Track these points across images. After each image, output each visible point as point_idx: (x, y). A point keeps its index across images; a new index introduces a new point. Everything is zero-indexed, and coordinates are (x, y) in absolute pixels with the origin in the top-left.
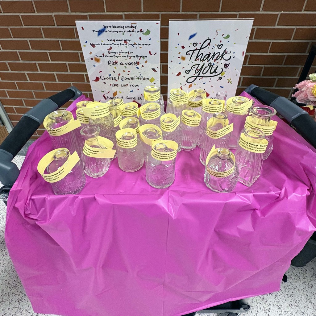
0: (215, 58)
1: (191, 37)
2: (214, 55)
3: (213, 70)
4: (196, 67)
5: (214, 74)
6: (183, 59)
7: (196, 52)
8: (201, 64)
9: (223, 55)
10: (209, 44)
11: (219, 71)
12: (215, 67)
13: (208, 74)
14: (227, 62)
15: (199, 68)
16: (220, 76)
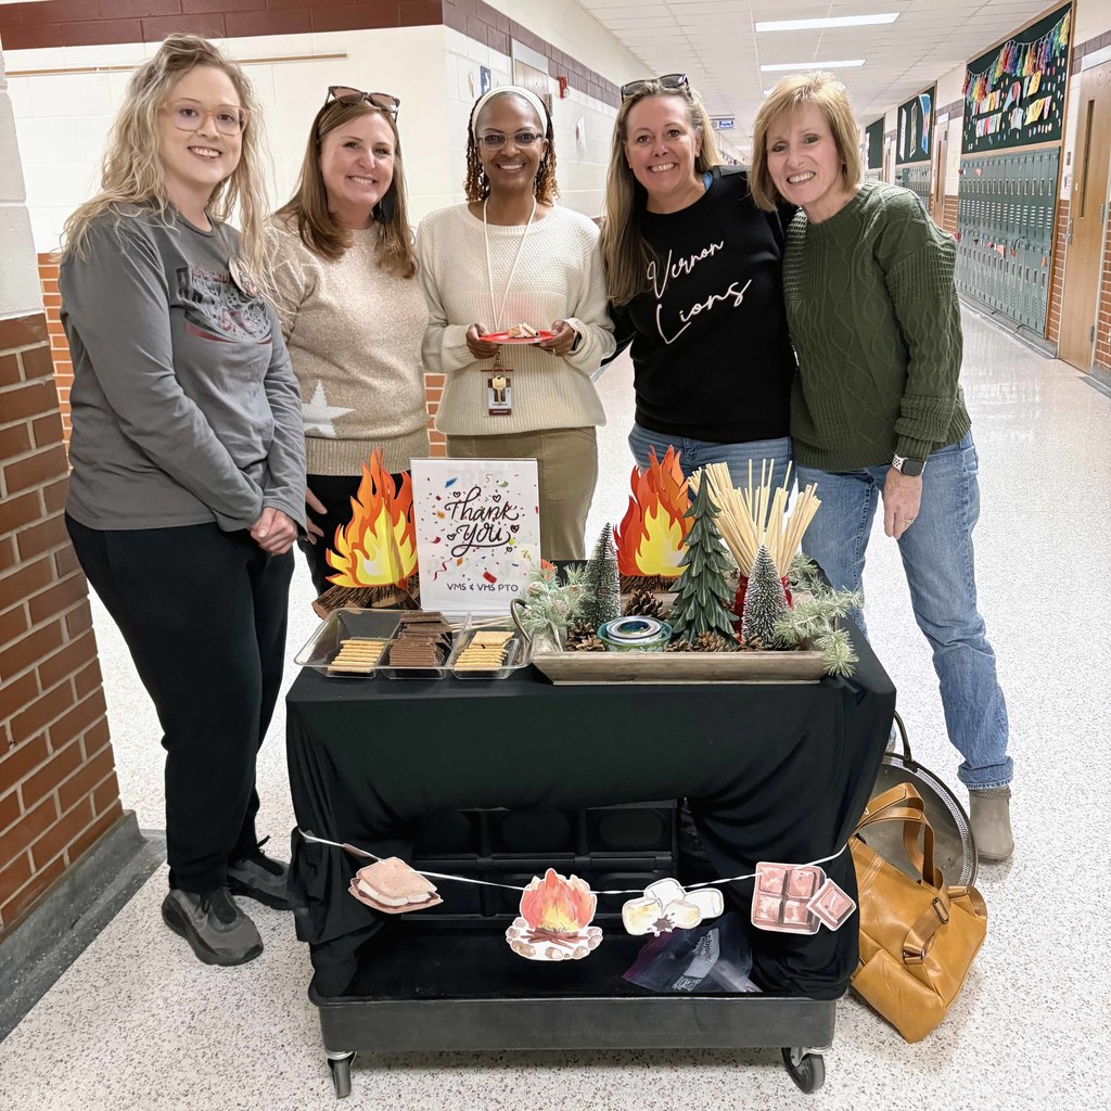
0: (493, 515)
1: (449, 483)
2: (490, 511)
3: (493, 536)
4: (464, 529)
5: (496, 542)
6: (441, 515)
7: (461, 506)
8: (472, 524)
9: (504, 511)
10: (478, 495)
11: (504, 536)
12: (496, 529)
13: (486, 542)
14: (515, 523)
15: (470, 531)
16: (508, 545)
